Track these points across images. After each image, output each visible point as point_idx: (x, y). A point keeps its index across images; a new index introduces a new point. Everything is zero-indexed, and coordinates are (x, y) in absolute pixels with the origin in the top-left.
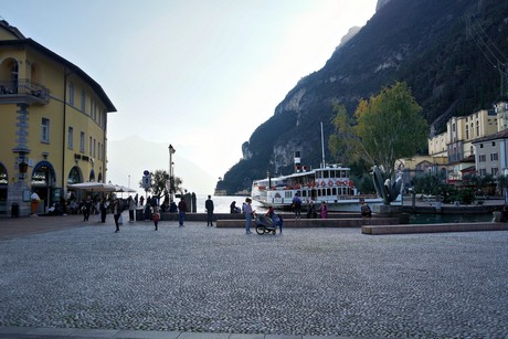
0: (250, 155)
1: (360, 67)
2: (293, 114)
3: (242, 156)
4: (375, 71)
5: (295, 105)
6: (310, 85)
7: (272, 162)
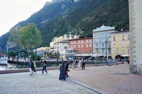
1: (37, 21)
4: (41, 23)
5: (16, 29)
7: (6, 47)
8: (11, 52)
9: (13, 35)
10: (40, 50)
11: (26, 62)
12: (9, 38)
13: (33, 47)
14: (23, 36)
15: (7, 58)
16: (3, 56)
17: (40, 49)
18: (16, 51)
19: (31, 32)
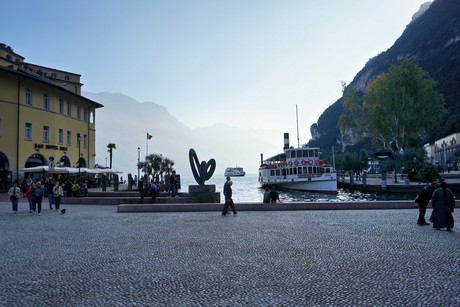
0: (319, 136)
1: (429, 43)
2: (360, 94)
3: (311, 137)
4: (446, 46)
5: (361, 85)
6: (377, 65)
7: (339, 142)
8: (348, 159)
9: (351, 108)
10: (449, 144)
11: (388, 187)
12: (341, 117)
13: (421, 134)
14: (378, 108)
15: (334, 176)
16: (328, 171)
17: (448, 140)
18: (361, 156)
19: (404, 89)
